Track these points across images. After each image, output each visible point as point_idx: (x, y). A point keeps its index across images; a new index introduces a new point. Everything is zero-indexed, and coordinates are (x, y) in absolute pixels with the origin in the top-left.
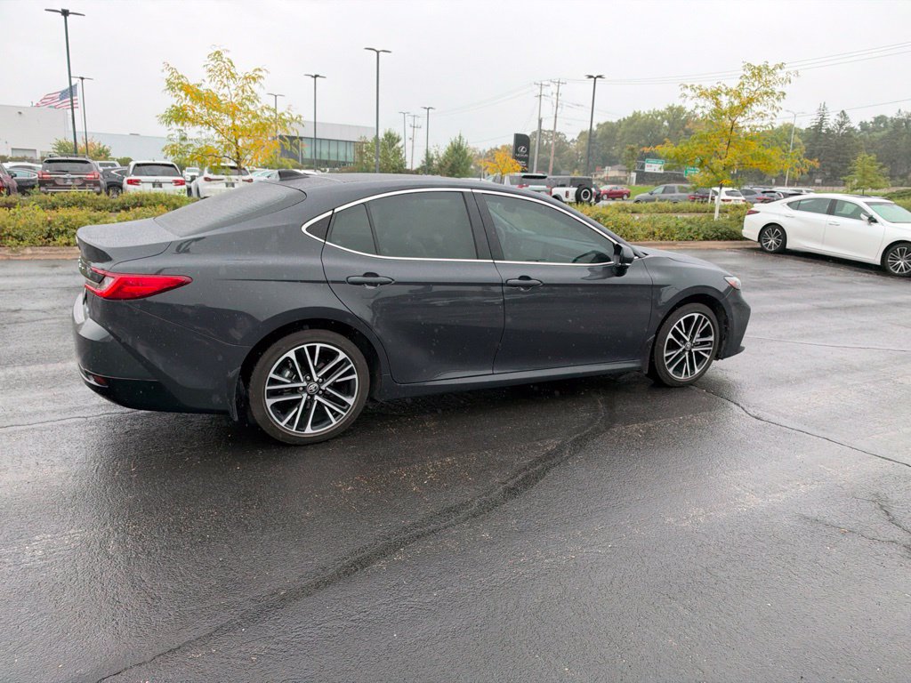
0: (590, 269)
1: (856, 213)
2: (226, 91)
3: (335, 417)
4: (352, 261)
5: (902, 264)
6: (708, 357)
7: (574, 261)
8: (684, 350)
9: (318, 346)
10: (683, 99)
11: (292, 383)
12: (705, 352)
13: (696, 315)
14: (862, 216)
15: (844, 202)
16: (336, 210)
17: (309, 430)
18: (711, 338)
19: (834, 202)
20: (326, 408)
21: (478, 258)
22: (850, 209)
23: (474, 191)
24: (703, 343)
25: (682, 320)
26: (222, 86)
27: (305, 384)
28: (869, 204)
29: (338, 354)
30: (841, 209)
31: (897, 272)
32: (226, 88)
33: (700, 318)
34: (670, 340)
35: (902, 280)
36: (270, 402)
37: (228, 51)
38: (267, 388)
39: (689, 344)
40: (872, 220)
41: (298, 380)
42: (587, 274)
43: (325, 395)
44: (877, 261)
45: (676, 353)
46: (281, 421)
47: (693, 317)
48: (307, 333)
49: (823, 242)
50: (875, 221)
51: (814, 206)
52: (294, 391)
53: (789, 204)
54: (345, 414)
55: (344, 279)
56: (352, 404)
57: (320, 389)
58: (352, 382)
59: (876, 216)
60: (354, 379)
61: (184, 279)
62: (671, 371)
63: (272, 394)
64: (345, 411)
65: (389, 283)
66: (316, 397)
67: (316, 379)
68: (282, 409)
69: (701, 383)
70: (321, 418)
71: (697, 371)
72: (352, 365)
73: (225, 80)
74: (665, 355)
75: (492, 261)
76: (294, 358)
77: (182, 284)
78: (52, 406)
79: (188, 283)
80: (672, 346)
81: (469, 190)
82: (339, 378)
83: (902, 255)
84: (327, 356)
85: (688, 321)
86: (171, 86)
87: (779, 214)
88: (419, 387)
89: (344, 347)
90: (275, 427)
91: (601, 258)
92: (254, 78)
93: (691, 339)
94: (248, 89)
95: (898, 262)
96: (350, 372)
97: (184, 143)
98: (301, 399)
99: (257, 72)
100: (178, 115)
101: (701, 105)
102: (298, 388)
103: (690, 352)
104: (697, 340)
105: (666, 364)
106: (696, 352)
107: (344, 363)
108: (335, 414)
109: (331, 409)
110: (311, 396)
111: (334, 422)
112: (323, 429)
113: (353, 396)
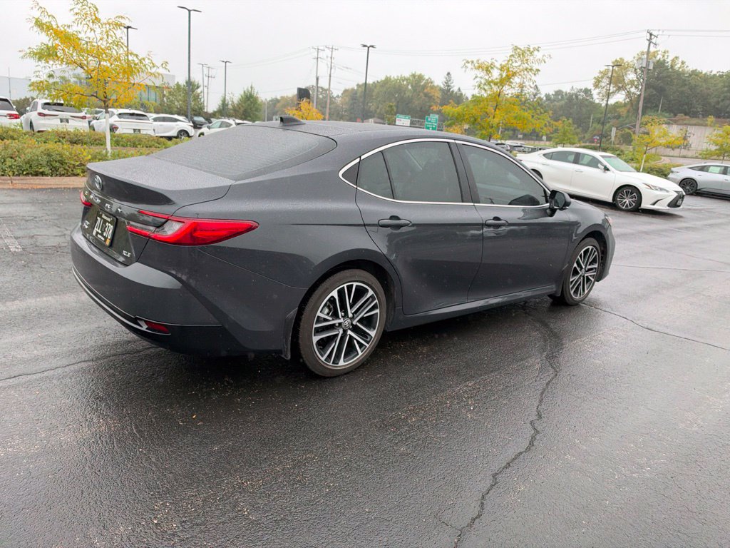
0: (524, 210)
1: (594, 163)
2: (91, 35)
3: (360, 347)
4: (381, 207)
5: (627, 202)
6: (593, 280)
7: (510, 204)
8: (581, 276)
9: (355, 284)
10: (464, 69)
11: (333, 320)
12: (591, 276)
13: (590, 247)
14: (599, 165)
15: (584, 154)
16: (363, 157)
17: (341, 363)
18: (596, 266)
19: (578, 155)
20: (355, 341)
21: (463, 202)
22: (586, 160)
23: (457, 142)
24: (589, 270)
25: (582, 252)
26: (89, 30)
27: (341, 320)
28: (603, 157)
29: (367, 291)
30: (582, 159)
31: (624, 208)
32: (93, 31)
33: (592, 249)
34: (575, 268)
35: (629, 213)
36: (315, 339)
38: (315, 326)
39: (584, 271)
40: (606, 169)
41: (335, 315)
42: (521, 214)
43: (355, 329)
44: (610, 199)
45: (576, 278)
46: (322, 356)
47: (589, 249)
48: (348, 273)
49: (570, 184)
50: (608, 170)
51: (562, 157)
52: (332, 327)
53: (544, 155)
54: (368, 346)
55: (377, 223)
56: (373, 336)
57: (352, 324)
58: (375, 316)
59: (609, 166)
60: (377, 313)
61: (254, 224)
62: (572, 292)
63: (318, 331)
64: (368, 343)
65: (407, 225)
66: (349, 332)
67: (350, 315)
68: (323, 344)
69: (589, 301)
70: (351, 349)
71: (586, 291)
72: (376, 301)
73: (91, 24)
74: (571, 280)
75: (473, 204)
76: (336, 297)
77: (250, 228)
78: (50, 350)
79: (256, 227)
80: (576, 272)
81: (453, 141)
82: (365, 313)
83: (627, 196)
84: (360, 292)
85: (586, 252)
86: (39, 24)
87: (538, 163)
88: (418, 317)
89: (373, 286)
90: (317, 360)
91: (533, 201)
92: (116, 25)
93: (586, 266)
94: (113, 34)
95: (624, 201)
96: (375, 307)
97: (51, 81)
98: (337, 335)
99: (120, 20)
100: (46, 54)
101: (479, 76)
102: (334, 324)
103: (584, 277)
104: (589, 267)
105: (571, 286)
106: (587, 277)
107: (370, 300)
108: (361, 345)
109: (358, 342)
110: (345, 331)
111: (360, 354)
112: (353, 361)
113: (375, 329)
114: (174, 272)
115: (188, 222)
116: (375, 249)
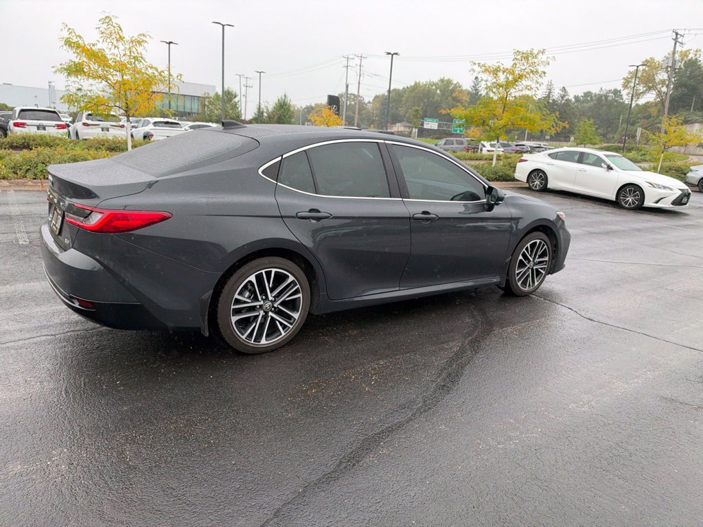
0: (465, 205)
1: (598, 162)
2: (116, 51)
3: (283, 329)
4: (300, 200)
5: (630, 200)
6: (544, 272)
7: (452, 200)
8: (529, 268)
9: (274, 270)
11: (252, 302)
12: (541, 269)
13: (538, 241)
14: (603, 164)
15: (589, 154)
16: (284, 156)
17: (264, 341)
18: (547, 259)
19: (582, 154)
20: (277, 322)
21: (391, 197)
22: (591, 160)
23: (386, 142)
24: (540, 262)
25: (528, 245)
26: (113, 47)
27: (262, 303)
28: (606, 156)
29: (288, 277)
30: (587, 158)
31: (627, 206)
32: (116, 49)
33: (540, 243)
34: (521, 260)
35: (631, 212)
36: (234, 319)
37: (117, 17)
38: (233, 307)
39: (532, 263)
40: (610, 168)
41: (256, 299)
42: (462, 209)
43: (279, 312)
44: (613, 198)
45: (523, 270)
46: (243, 335)
47: (536, 242)
48: (266, 260)
49: (574, 183)
50: (611, 169)
51: (567, 157)
52: (253, 309)
53: (549, 155)
54: (291, 327)
55: (294, 215)
56: (297, 318)
57: (273, 307)
58: (298, 301)
59: (612, 165)
60: (300, 297)
61: (166, 214)
62: (519, 284)
63: (237, 312)
64: (291, 324)
65: (327, 217)
66: (270, 314)
67: (270, 298)
68: (244, 323)
69: (541, 293)
70: (273, 330)
71: (536, 283)
72: (298, 286)
73: (115, 42)
74: (517, 272)
75: (401, 199)
76: (254, 281)
77: (163, 219)
78: (19, 326)
79: (170, 218)
80: (522, 265)
81: (383, 141)
82: (287, 297)
83: (630, 194)
84: (280, 278)
85: (533, 246)
87: (543, 163)
88: (346, 302)
89: (294, 272)
90: (236, 339)
91: (474, 197)
92: (138, 42)
93: (534, 259)
94: (135, 50)
95: (628, 199)
96: (296, 292)
97: (80, 94)
98: (258, 316)
99: (142, 37)
100: (75, 70)
101: (485, 79)
102: (255, 306)
103: (532, 269)
104: (537, 260)
105: (517, 278)
106: (536, 269)
107: (292, 285)
108: (284, 327)
109: (281, 323)
110: (266, 313)
111: (283, 334)
112: (274, 340)
113: (298, 311)
114: (98, 257)
115: (107, 213)
116: (292, 238)
